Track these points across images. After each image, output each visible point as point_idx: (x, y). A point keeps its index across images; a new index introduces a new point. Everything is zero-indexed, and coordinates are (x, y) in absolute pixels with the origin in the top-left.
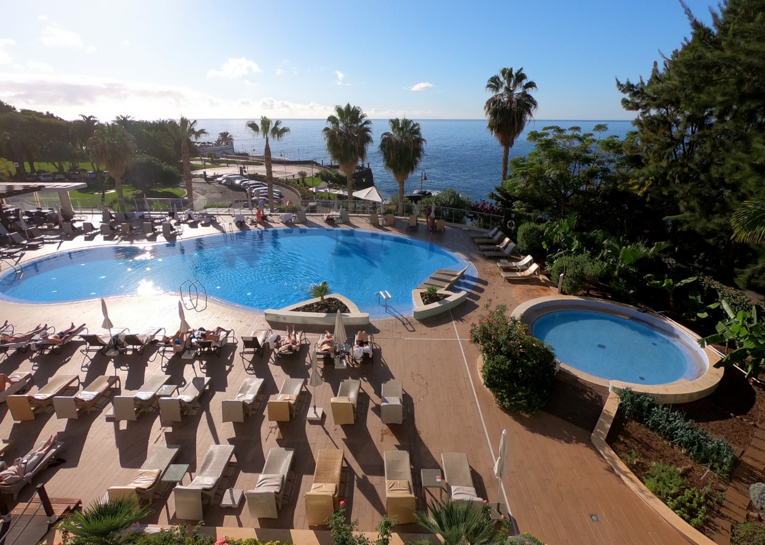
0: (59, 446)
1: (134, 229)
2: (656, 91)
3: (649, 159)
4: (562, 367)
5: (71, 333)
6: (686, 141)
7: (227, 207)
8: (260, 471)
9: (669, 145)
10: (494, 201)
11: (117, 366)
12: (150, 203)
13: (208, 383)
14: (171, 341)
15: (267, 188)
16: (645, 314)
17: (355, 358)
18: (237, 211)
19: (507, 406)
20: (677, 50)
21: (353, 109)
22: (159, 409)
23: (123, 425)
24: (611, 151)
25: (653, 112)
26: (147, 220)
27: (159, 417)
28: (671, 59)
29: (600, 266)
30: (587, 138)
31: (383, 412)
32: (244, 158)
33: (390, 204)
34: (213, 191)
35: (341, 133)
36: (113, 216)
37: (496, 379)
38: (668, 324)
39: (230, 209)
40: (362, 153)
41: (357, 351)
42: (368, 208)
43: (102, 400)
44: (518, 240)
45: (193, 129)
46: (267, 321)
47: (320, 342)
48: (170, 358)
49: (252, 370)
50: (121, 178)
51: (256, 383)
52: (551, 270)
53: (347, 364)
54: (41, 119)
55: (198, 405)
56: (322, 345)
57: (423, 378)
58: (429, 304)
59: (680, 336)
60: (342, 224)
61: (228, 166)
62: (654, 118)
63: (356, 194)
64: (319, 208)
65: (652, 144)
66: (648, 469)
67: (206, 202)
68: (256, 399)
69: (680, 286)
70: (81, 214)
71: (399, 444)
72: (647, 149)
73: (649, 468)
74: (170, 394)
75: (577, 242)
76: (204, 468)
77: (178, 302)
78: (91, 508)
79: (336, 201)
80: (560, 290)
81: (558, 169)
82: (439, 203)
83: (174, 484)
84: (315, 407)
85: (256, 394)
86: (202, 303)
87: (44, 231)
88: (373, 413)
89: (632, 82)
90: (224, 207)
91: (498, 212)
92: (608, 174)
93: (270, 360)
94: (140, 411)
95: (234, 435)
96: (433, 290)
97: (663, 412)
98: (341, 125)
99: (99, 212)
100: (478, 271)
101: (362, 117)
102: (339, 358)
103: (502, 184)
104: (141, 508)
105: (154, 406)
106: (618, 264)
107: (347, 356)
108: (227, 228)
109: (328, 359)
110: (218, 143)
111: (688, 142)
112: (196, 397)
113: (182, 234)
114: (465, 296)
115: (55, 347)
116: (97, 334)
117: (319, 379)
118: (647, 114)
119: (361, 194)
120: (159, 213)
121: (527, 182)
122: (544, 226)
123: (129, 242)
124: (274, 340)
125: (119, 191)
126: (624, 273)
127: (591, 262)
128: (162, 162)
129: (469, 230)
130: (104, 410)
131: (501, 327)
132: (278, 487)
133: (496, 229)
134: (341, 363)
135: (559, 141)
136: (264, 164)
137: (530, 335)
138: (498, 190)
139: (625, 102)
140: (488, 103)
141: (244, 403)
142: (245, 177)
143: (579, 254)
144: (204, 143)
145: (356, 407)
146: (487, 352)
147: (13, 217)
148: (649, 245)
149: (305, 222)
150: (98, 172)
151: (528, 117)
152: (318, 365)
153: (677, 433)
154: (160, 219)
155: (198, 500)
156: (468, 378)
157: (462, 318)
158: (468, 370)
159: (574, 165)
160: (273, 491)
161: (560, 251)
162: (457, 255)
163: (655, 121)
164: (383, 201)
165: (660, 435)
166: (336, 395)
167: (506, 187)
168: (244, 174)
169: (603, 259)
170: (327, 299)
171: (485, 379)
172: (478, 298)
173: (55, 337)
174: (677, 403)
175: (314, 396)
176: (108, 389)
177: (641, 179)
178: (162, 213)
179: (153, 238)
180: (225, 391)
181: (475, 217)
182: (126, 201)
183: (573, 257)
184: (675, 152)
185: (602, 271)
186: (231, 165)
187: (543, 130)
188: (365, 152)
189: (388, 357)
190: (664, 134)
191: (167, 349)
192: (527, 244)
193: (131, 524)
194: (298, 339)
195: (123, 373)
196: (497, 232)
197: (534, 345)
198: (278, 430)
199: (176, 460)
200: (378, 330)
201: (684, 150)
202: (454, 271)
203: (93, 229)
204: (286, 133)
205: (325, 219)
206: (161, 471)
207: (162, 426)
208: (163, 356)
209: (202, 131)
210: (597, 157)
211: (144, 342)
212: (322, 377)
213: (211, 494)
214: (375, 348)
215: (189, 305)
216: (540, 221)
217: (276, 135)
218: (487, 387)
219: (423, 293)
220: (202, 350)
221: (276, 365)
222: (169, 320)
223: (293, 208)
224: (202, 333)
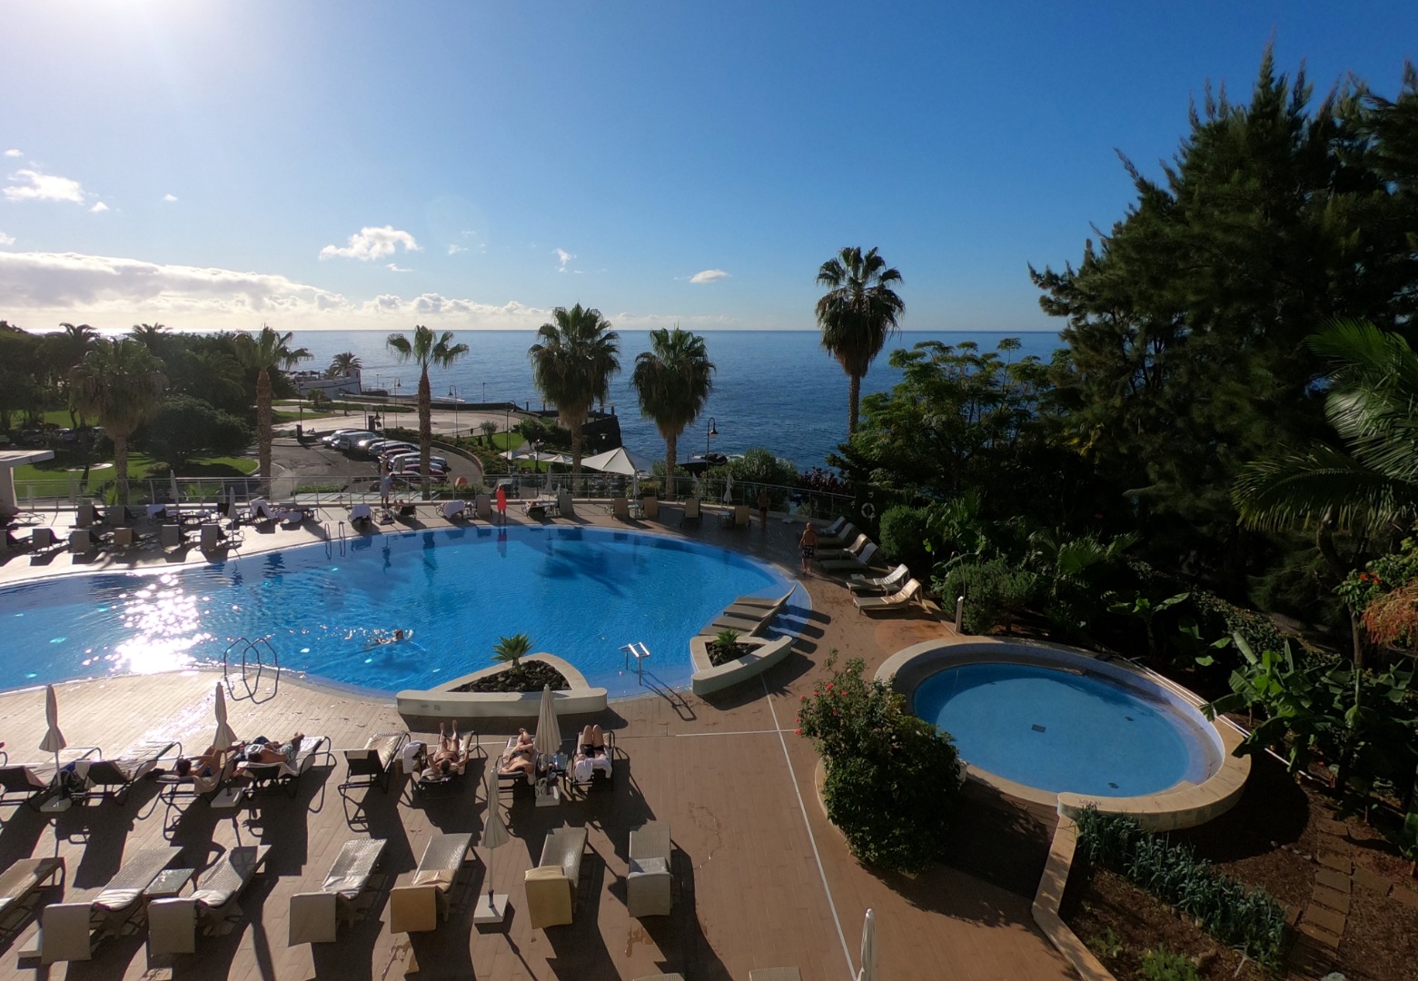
1: (140, 540)
2: (1092, 286)
3: (1093, 395)
4: (970, 772)
6: (1148, 364)
7: (337, 491)
9: (1121, 372)
10: (836, 470)
11: (62, 834)
12: (182, 486)
15: (418, 453)
16: (1110, 664)
17: (577, 781)
18: (357, 499)
19: (873, 860)
20: (1121, 224)
21: (586, 313)
22: (147, 927)
24: (1030, 382)
25: (1092, 318)
27: (143, 945)
28: (1112, 237)
29: (1025, 579)
30: (989, 361)
31: (632, 891)
32: (380, 400)
33: (651, 479)
34: (311, 461)
35: (562, 355)
36: (101, 513)
37: (851, 806)
38: (1149, 680)
39: (343, 494)
40: (600, 389)
41: (581, 766)
42: (610, 488)
44: (882, 537)
45: (285, 349)
46: (402, 715)
47: (507, 753)
48: (184, 808)
49: (362, 822)
50: (129, 440)
51: (369, 849)
52: (942, 591)
53: (562, 795)
55: (238, 911)
56: (511, 759)
57: (711, 815)
58: (723, 663)
59: (1172, 702)
60: (560, 517)
61: (346, 415)
62: (1093, 327)
63: (587, 462)
64: (517, 489)
65: (1095, 370)
66: (1140, 965)
67: (296, 482)
68: (367, 887)
69: (1162, 611)
70: (32, 510)
71: (665, 960)
72: (1087, 378)
73: (1140, 962)
74: (175, 890)
75: (983, 538)
77: (216, 685)
79: (550, 475)
80: (960, 623)
81: (944, 413)
82: (739, 475)
84: (491, 894)
85: (367, 874)
86: (267, 684)
88: (612, 896)
89: (1054, 271)
90: (333, 492)
91: (844, 489)
92: (1028, 421)
93: (403, 798)
94: (103, 937)
95: (312, 975)
96: (730, 636)
97: (1156, 847)
98: (563, 340)
99: (72, 507)
100: (812, 598)
101: (603, 326)
102: (545, 784)
103: (850, 439)
105: (137, 921)
106: (1055, 575)
107: (560, 779)
108: (334, 534)
109: (522, 788)
110: (331, 372)
111: (1151, 365)
112: (233, 893)
113: (240, 546)
114: (790, 645)
117: (503, 830)
118: (1083, 322)
119: (598, 462)
120: (199, 505)
121: (892, 434)
122: (926, 512)
123: (125, 566)
124: (414, 754)
125: (121, 466)
126: (1067, 591)
127: (1009, 573)
128: (216, 409)
129: (794, 523)
130: (17, 942)
131: (857, 702)
133: (842, 519)
134: (549, 794)
135: (942, 365)
136: (417, 409)
137: (910, 714)
138: (843, 449)
139: (1045, 302)
140: (822, 304)
141: (339, 898)
142: (379, 434)
143: (987, 560)
144: (303, 373)
145: (576, 885)
146: (833, 754)
148: (1104, 541)
150: (82, 429)
151: (889, 327)
152: (501, 802)
153: (1184, 888)
154: (198, 517)
157: (785, 688)
158: (799, 792)
159: (970, 405)
161: (956, 555)
162: (772, 568)
163: (1096, 333)
164: (637, 473)
165: (1154, 894)
167: (857, 444)
168: (377, 428)
169: (1030, 567)
170: (525, 664)
171: (829, 808)
172: (812, 648)
174: (1179, 827)
175: (491, 869)
176: (35, 889)
177: (1082, 428)
178: (205, 505)
180: (299, 873)
181: (805, 498)
182: (134, 484)
183: (978, 565)
184: (1133, 383)
185: (1029, 589)
186: (353, 412)
187: (915, 348)
189: (643, 777)
190: (1112, 353)
191: (182, 788)
192: (897, 544)
194: (462, 748)
195: (73, 851)
196: (843, 525)
197: (918, 733)
198: (411, 951)
200: (624, 720)
201: (1146, 378)
202: (767, 600)
203: (54, 541)
204: (460, 354)
205: (527, 508)
207: (149, 968)
208: (170, 804)
209: (302, 353)
210: (1007, 391)
211: (132, 774)
212: (507, 827)
214: (619, 758)
215: (240, 690)
216: (918, 503)
217: (442, 358)
218: (835, 822)
219: (710, 644)
220: (258, 784)
221: (414, 808)
222: (195, 723)
223: (467, 490)
224: (260, 748)
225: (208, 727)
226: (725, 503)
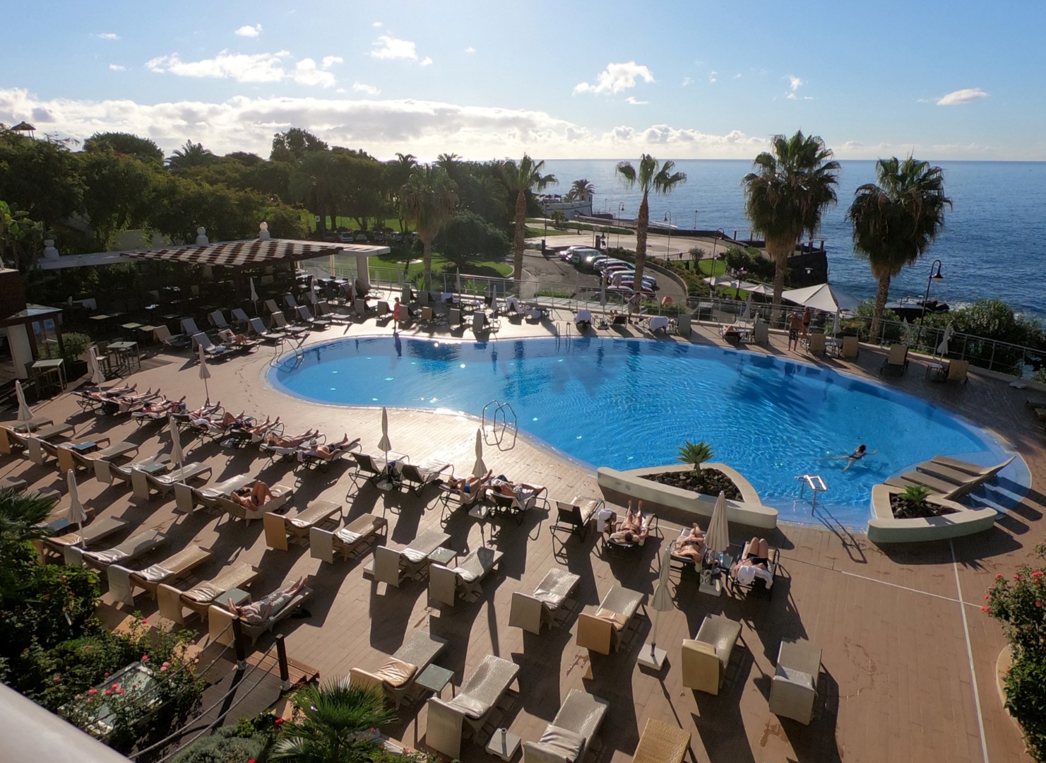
0: (307, 593)
1: (436, 317)
5: (342, 447)
7: (567, 297)
8: (550, 719)
11: (388, 505)
12: (463, 280)
13: (497, 561)
14: (459, 486)
15: (634, 271)
17: (738, 582)
18: (581, 305)
21: (807, 142)
22: (428, 580)
23: (382, 589)
26: (455, 305)
27: (426, 590)
31: (774, 691)
32: (606, 222)
33: (853, 320)
34: (550, 271)
35: (776, 184)
36: (415, 295)
37: (1038, 704)
39: (572, 301)
40: (811, 221)
41: (745, 569)
43: (365, 546)
45: (537, 174)
46: (600, 485)
47: (681, 539)
48: (453, 510)
49: (564, 558)
50: (432, 243)
51: (568, 580)
53: (723, 589)
54: (352, 159)
55: (479, 589)
56: (682, 546)
57: (867, 655)
58: (906, 518)
60: (754, 344)
61: (579, 234)
63: (788, 295)
64: (716, 313)
67: (538, 287)
68: (563, 605)
70: (378, 289)
71: (796, 760)
74: (445, 562)
76: (472, 685)
77: (477, 431)
78: (329, 688)
79: (749, 303)
82: (961, 326)
83: (430, 693)
84: (653, 646)
85: (564, 597)
86: (508, 438)
87: (333, 308)
88: (756, 688)
90: (564, 298)
93: (595, 549)
94: (405, 576)
95: (521, 651)
96: (920, 493)
98: (779, 169)
100: (1034, 475)
101: (823, 155)
102: (709, 576)
104: (386, 709)
105: (423, 573)
107: (724, 576)
108: (563, 330)
109: (689, 571)
110: (570, 197)
112: (478, 577)
113: (497, 331)
114: (992, 519)
115: (323, 462)
116: (372, 456)
117: (669, 601)
119: (800, 296)
120: (472, 296)
123: (427, 334)
124: (606, 518)
125: (427, 262)
128: (488, 223)
129: (1024, 389)
130: (364, 561)
132: (573, 754)
134: (712, 584)
136: (636, 232)
141: (544, 606)
142: (603, 252)
144: (550, 196)
145: (725, 666)
146: (1026, 644)
147: (304, 286)
149: (688, 334)
150: (406, 233)
152: (671, 578)
154: (472, 305)
155: (456, 727)
156: (970, 683)
157: (978, 561)
158: (972, 667)
160: (565, 757)
162: (986, 433)
164: (840, 312)
166: (693, 637)
168: (602, 247)
170: (705, 470)
171: (1009, 697)
172: (1023, 529)
173: (325, 449)
175: (656, 628)
176: (372, 533)
178: (477, 297)
179: (458, 333)
180: (519, 578)
182: (433, 276)
186: (584, 231)
188: (819, 219)
189: (801, 596)
191: (453, 496)
193: (369, 728)
194: (644, 525)
195: (393, 517)
198: (589, 663)
199: (439, 660)
200: (791, 544)
202: (973, 466)
203: (388, 311)
204: (678, 183)
205: (724, 332)
206: (417, 669)
207: (428, 606)
208: (445, 505)
209: (550, 178)
211: (425, 480)
212: (674, 600)
213: (477, 726)
214: (780, 576)
215: (491, 439)
217: (663, 185)
218: (1013, 712)
219: (896, 495)
220: (498, 508)
221: (602, 560)
222: (462, 455)
223: (672, 308)
224: (501, 483)
225: (470, 459)
226: (938, 354)
